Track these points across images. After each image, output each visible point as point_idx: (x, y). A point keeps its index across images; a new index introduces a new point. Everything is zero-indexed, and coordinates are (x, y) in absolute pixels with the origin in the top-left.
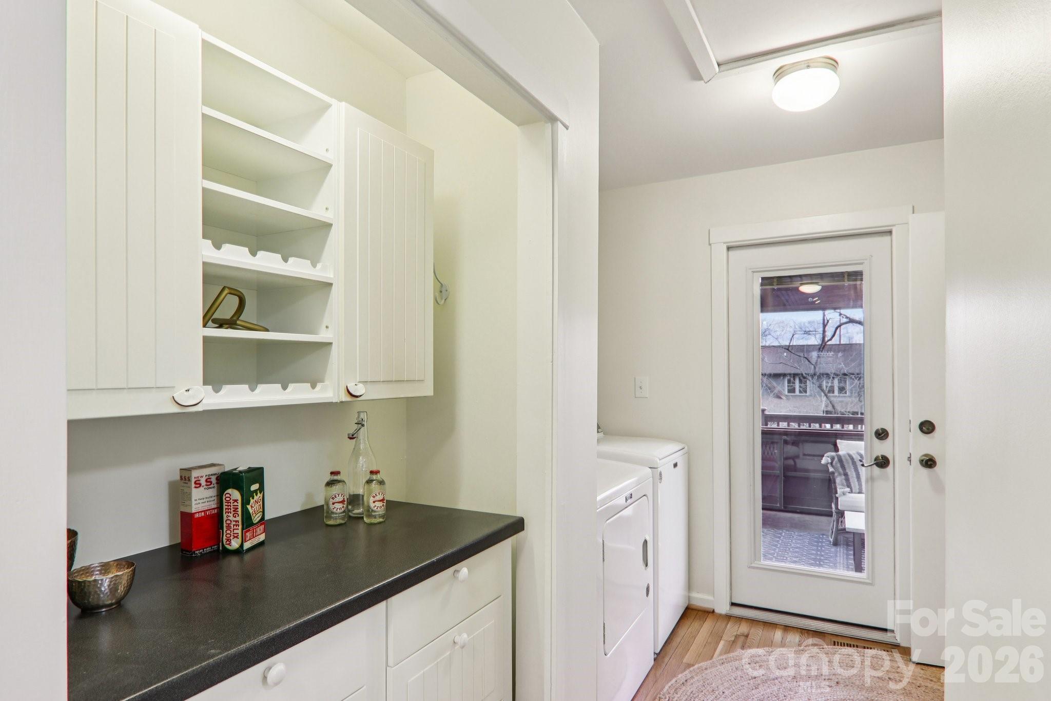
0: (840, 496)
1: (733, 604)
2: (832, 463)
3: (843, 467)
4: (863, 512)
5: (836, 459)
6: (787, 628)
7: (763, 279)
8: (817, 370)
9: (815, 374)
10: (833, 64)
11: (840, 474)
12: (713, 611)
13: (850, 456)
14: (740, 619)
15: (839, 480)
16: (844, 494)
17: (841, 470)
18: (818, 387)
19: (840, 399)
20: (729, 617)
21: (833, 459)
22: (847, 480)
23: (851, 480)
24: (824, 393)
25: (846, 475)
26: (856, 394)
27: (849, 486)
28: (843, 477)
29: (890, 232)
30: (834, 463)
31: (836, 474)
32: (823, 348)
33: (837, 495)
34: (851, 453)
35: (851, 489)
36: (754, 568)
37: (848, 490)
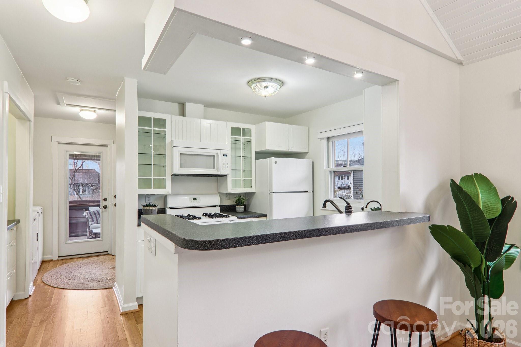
0: (91, 225)
1: (59, 257)
2: (87, 215)
3: (91, 216)
4: (99, 228)
5: (89, 213)
6: (78, 258)
7: (70, 154)
8: (73, 181)
9: (72, 184)
10: (95, 111)
11: (90, 218)
12: (52, 260)
13: (94, 212)
14: (62, 260)
15: (90, 220)
16: (92, 224)
17: (90, 217)
18: (73, 190)
19: (83, 196)
20: (58, 260)
21: (87, 213)
22: (93, 220)
23: (94, 220)
24: (77, 193)
25: (92, 218)
26: (91, 193)
27: (93, 221)
28: (91, 219)
29: (108, 146)
30: (88, 214)
31: (89, 218)
32: (76, 171)
33: (89, 225)
34: (94, 211)
35: (94, 223)
36: (66, 244)
37: (93, 223)
